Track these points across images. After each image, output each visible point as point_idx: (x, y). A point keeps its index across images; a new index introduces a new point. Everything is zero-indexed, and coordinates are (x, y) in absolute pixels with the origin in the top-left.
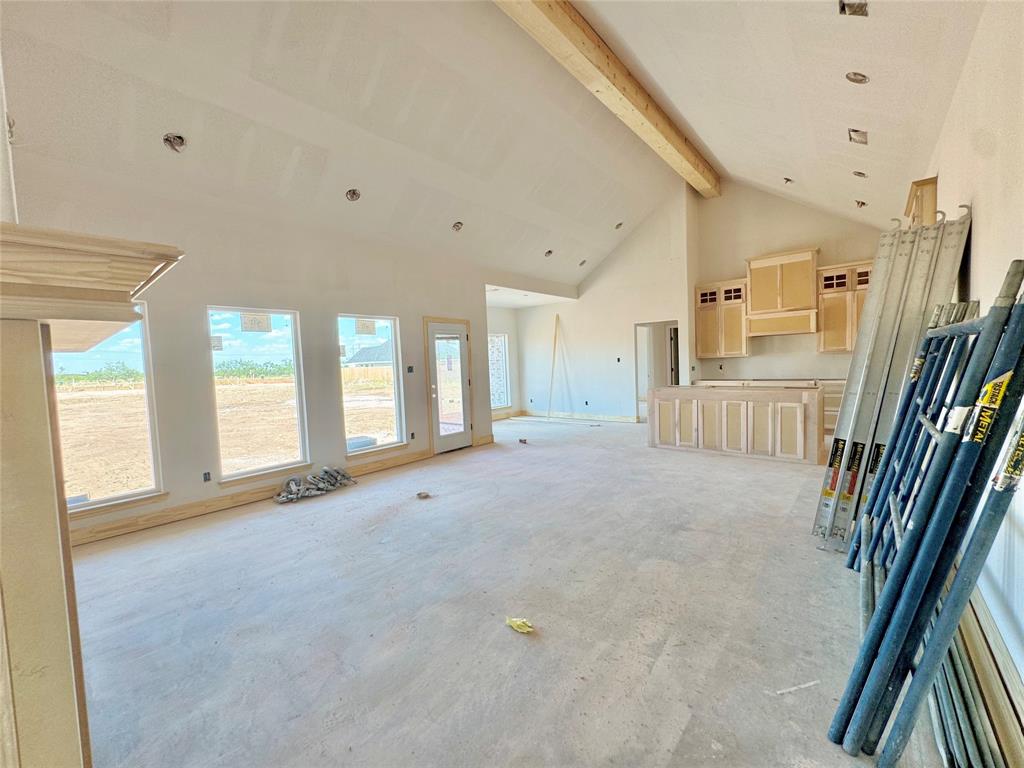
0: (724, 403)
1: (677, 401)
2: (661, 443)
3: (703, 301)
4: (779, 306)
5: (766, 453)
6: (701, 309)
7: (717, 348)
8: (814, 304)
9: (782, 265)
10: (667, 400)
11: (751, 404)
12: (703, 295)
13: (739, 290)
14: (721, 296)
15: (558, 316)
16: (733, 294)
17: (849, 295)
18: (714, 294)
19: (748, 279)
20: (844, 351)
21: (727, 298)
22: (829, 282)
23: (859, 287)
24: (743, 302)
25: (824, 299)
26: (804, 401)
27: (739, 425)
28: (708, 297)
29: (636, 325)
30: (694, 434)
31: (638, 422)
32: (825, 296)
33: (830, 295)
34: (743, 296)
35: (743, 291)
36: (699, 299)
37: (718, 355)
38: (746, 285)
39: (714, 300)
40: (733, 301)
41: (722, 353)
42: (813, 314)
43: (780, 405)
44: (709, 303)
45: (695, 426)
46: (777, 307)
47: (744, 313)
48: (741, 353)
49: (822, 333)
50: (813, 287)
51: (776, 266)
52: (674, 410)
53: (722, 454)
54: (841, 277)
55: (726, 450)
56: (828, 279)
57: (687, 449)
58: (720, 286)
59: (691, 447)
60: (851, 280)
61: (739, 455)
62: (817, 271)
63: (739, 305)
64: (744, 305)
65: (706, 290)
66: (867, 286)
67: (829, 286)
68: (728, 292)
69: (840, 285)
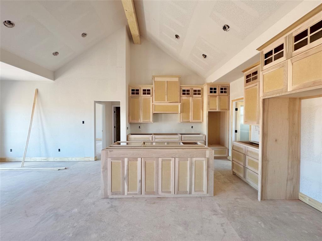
0: (160, 160)
1: (126, 160)
2: (113, 193)
3: (133, 93)
4: (166, 100)
5: (186, 192)
6: (132, 97)
7: (138, 118)
8: (179, 101)
9: (167, 81)
10: (117, 159)
11: (177, 160)
12: (133, 90)
13: (149, 90)
14: (141, 92)
15: (37, 91)
16: (147, 92)
17: (191, 98)
18: (138, 90)
19: (154, 86)
20: (189, 122)
21: (144, 94)
22: (185, 92)
23: (194, 96)
24: (151, 96)
25: (182, 99)
26: (207, 156)
27: (169, 174)
28: (135, 92)
29: (96, 102)
30: (139, 185)
31: (96, 160)
32: (183, 98)
33: (184, 97)
34: (151, 93)
35: (151, 91)
36: (131, 92)
37: (139, 122)
38: (152, 88)
39: (138, 93)
40: (147, 95)
41: (141, 120)
42: (179, 105)
43: (194, 159)
44: (135, 95)
45: (139, 178)
46: (165, 101)
47: (151, 101)
48: (150, 121)
49: (182, 113)
50: (179, 93)
51: (165, 81)
52: (123, 167)
53: (158, 197)
54: (188, 91)
55: (161, 194)
56: (184, 91)
57: (133, 196)
58: (140, 87)
59: (136, 194)
60: (191, 92)
61: (169, 196)
62: (180, 87)
63: (149, 98)
64: (151, 98)
65: (134, 88)
66: (200, 96)
67: (184, 94)
68: (144, 90)
69: (188, 94)
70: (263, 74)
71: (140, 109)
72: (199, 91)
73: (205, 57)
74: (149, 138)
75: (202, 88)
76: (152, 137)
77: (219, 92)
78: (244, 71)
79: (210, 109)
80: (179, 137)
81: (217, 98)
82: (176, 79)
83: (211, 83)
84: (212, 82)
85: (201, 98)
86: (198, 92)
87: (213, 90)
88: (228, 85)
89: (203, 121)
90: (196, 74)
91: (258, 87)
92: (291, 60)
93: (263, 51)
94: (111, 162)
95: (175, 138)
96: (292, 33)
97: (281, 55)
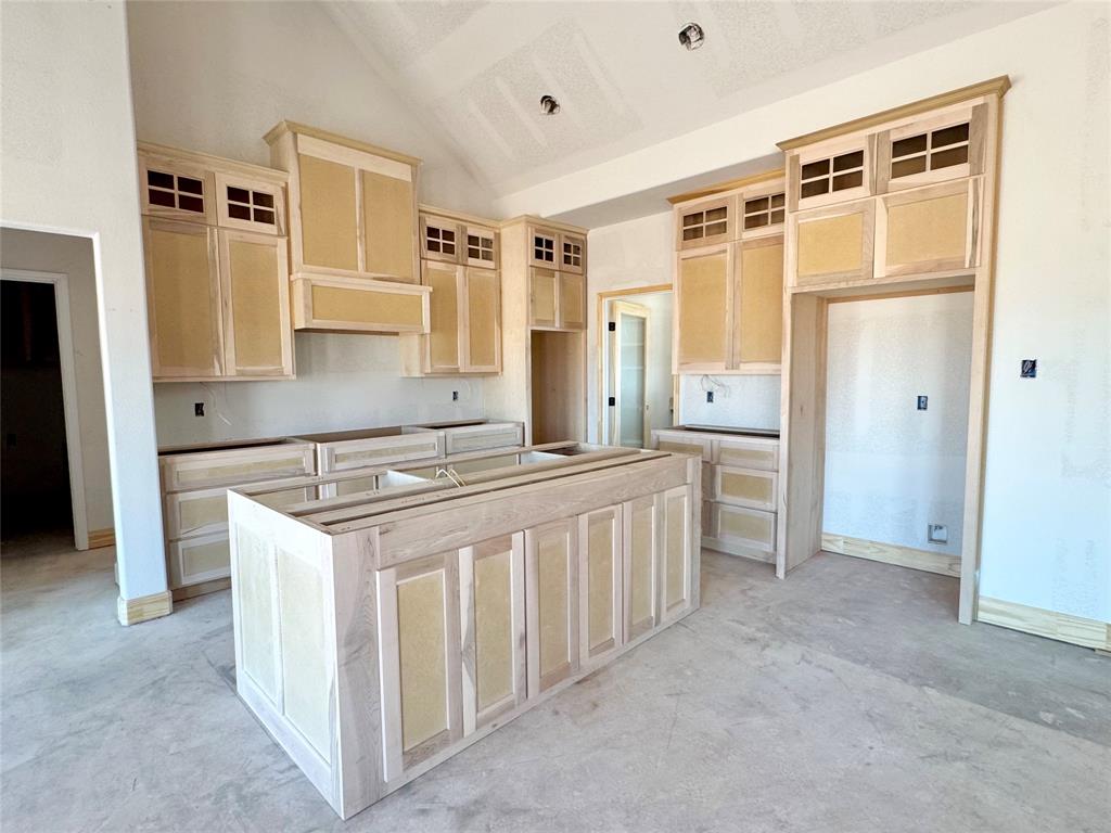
1: (465, 556)
2: (412, 757)
3: (157, 198)
4: (360, 265)
5: (649, 625)
7: (213, 351)
8: (417, 277)
9: (362, 172)
11: (629, 508)
12: (159, 179)
13: (267, 199)
14: (217, 202)
16: (251, 206)
17: (459, 270)
19: (292, 177)
20: (456, 372)
21: (236, 212)
22: (437, 240)
23: (472, 261)
24: (279, 236)
25: (427, 268)
26: (689, 479)
28: (176, 192)
30: (516, 657)
32: (431, 264)
33: (436, 263)
34: (280, 219)
35: (278, 203)
37: (218, 374)
38: (286, 191)
39: (194, 205)
40: (253, 225)
41: (228, 369)
42: (424, 294)
43: (667, 496)
44: (176, 211)
46: (356, 268)
47: (283, 264)
48: (282, 371)
49: (435, 335)
51: (349, 168)
52: (455, 595)
53: (577, 680)
54: (449, 235)
55: (589, 663)
56: (432, 232)
57: (495, 725)
58: (213, 169)
59: (511, 707)
60: (459, 243)
61: (606, 662)
62: (420, 211)
63: (270, 240)
64: (282, 242)
65: (169, 164)
66: (490, 264)
67: (433, 246)
68: (235, 193)
69: (449, 249)
70: (796, 220)
71: (213, 301)
72: (487, 242)
73: (551, 110)
74: (298, 461)
75: (495, 234)
76: (315, 451)
77: (560, 256)
78: (674, 200)
79: (539, 322)
80: (438, 437)
81: (556, 280)
82: (402, 173)
83: (538, 218)
84: (543, 216)
85: (492, 275)
86: (480, 248)
87: (542, 249)
88: (583, 238)
89: (502, 370)
90: (465, 166)
91: (728, 258)
92: (885, 200)
93: (798, 156)
94: (397, 586)
95: (422, 448)
96: (889, 131)
97: (855, 181)
